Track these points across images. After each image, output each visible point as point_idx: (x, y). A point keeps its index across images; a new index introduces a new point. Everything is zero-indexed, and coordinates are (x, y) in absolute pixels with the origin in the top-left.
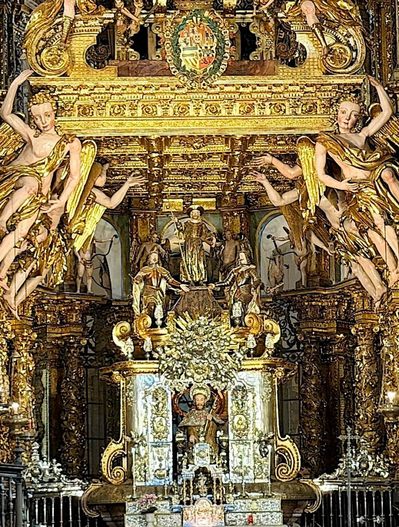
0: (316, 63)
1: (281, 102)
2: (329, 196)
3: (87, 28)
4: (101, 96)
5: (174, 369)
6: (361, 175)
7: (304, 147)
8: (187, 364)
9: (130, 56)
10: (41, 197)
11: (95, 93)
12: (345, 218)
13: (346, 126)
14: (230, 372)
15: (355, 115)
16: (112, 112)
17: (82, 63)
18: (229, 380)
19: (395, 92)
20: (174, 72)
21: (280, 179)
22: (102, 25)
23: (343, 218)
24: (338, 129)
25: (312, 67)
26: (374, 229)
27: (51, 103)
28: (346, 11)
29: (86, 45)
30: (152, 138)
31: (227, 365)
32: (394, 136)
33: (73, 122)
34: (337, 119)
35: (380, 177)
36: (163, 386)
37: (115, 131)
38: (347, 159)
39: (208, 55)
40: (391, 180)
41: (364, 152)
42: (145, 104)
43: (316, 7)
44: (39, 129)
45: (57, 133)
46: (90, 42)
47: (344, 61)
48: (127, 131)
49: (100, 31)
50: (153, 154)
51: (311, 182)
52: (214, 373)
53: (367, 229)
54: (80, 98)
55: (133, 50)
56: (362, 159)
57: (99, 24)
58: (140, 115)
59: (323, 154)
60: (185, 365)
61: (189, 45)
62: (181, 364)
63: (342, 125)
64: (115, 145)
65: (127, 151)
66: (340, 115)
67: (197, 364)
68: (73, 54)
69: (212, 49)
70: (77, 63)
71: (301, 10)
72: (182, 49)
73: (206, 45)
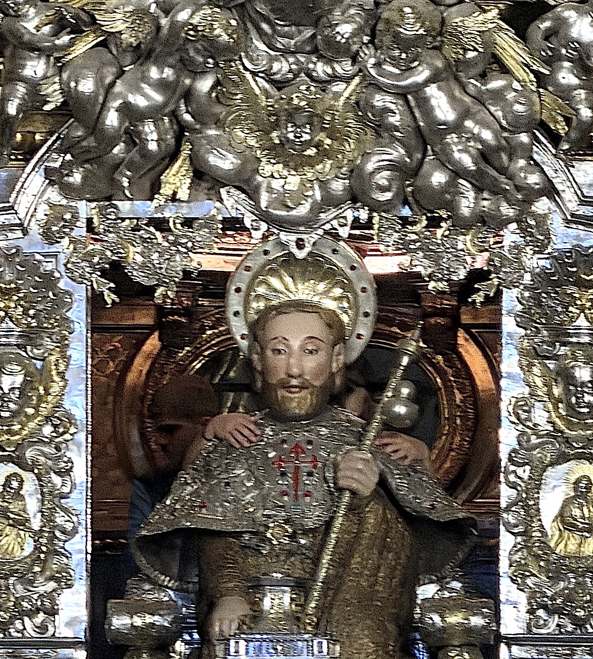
5: (112, 119)
8: (205, 85)
14: (513, 151)
18: (507, 210)
31: (497, 96)
36: (33, 244)
52: (397, 153)
60: (188, 95)
62: (162, 85)
67: (279, 85)
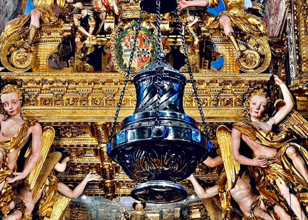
0: (232, 68)
1: (204, 97)
2: (243, 177)
3: (50, 39)
4: (58, 89)
6: (269, 153)
7: (223, 134)
9: (86, 68)
10: (7, 169)
11: (54, 87)
12: (255, 206)
13: (256, 115)
15: (263, 106)
16: (67, 103)
17: (45, 66)
19: (294, 94)
20: (117, 69)
21: (204, 179)
22: (62, 36)
23: (253, 206)
24: (250, 118)
25: (228, 70)
26: (280, 204)
27: (18, 93)
28: (256, 26)
29: (49, 53)
30: (99, 124)
32: (295, 126)
33: (36, 111)
34: (249, 110)
35: (285, 153)
37: (69, 118)
38: (257, 139)
39: (145, 56)
40: (295, 155)
41: (271, 134)
42: (94, 97)
43: (231, 20)
44: (7, 115)
45: (23, 119)
46: (53, 50)
47: (254, 63)
48: (79, 118)
49: (61, 41)
50: (103, 144)
51: (228, 164)
53: (274, 205)
54: (42, 92)
55: (89, 65)
56: (270, 140)
57: (60, 36)
58: (90, 105)
59: (237, 138)
61: (130, 47)
63: (253, 114)
64: (71, 134)
65: (82, 142)
66: (252, 106)
68: (38, 59)
69: (148, 51)
70: (41, 65)
71: (220, 23)
72: (123, 51)
73: (143, 48)
